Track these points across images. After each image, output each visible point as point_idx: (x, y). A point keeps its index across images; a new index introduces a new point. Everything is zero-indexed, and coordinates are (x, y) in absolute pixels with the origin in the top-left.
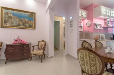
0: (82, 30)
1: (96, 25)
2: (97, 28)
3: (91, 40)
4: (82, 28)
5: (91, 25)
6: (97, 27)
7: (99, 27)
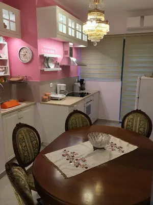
0: (8, 74)
1: (45, 60)
2: (48, 70)
3: (35, 104)
4: (8, 66)
5: (32, 59)
6: (49, 67)
7: (52, 67)
